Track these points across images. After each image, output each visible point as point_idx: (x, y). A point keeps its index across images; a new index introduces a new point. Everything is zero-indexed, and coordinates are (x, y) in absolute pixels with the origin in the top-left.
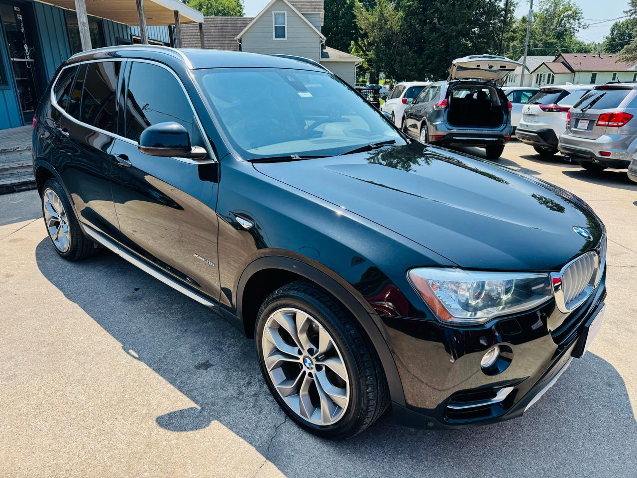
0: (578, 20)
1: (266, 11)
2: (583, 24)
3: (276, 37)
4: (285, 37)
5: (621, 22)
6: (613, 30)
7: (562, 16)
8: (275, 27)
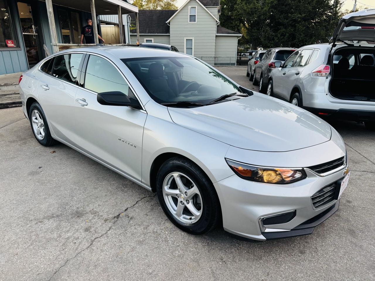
1: (185, 6)
3: (190, 21)
4: (195, 21)
8: (190, 15)
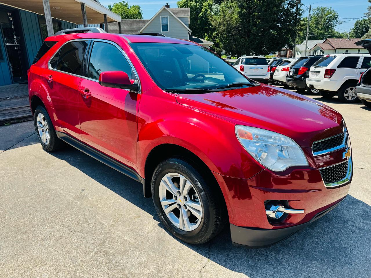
0: (336, 19)
1: (157, 16)
2: (339, 21)
3: (162, 31)
4: (167, 31)
5: (360, 20)
6: (356, 25)
7: (326, 17)
8: (162, 25)
